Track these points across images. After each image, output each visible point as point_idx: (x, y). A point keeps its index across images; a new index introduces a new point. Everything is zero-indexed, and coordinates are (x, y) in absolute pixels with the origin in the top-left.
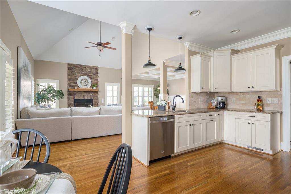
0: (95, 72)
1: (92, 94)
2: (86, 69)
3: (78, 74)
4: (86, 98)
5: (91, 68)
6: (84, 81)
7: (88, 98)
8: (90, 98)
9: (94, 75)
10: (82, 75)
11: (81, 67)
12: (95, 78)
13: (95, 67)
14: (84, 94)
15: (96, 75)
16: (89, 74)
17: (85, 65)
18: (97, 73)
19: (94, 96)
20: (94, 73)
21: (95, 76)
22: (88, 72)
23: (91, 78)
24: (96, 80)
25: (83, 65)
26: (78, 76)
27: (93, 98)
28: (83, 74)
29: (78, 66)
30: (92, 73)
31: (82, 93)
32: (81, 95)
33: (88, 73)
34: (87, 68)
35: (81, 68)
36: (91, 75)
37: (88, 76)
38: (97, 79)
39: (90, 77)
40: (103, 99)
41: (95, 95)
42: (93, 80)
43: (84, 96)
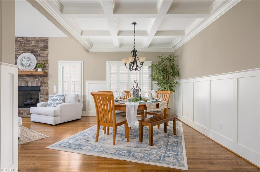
0: (42, 45)
1: (39, 80)
2: (29, 42)
3: (18, 50)
4: (30, 84)
5: (37, 40)
6: (26, 61)
7: (33, 85)
8: (35, 85)
9: (42, 50)
10: (23, 51)
11: (22, 40)
12: (43, 55)
13: (43, 39)
14: (27, 79)
15: (44, 50)
16: (35, 50)
17: (28, 37)
18: (46, 47)
19: (41, 81)
20: (42, 47)
21: (42, 52)
22: (33, 46)
23: (35, 55)
24: (44, 57)
25: (26, 37)
26: (19, 54)
27: (39, 85)
28: (25, 50)
29: (19, 39)
30: (39, 48)
31: (24, 77)
32: (22, 80)
33: (32, 48)
34: (32, 40)
35: (23, 42)
36: (37, 51)
37: (32, 52)
38: (45, 55)
39: (35, 53)
40: (55, 87)
41: (43, 80)
42: (40, 57)
43: (27, 82)
